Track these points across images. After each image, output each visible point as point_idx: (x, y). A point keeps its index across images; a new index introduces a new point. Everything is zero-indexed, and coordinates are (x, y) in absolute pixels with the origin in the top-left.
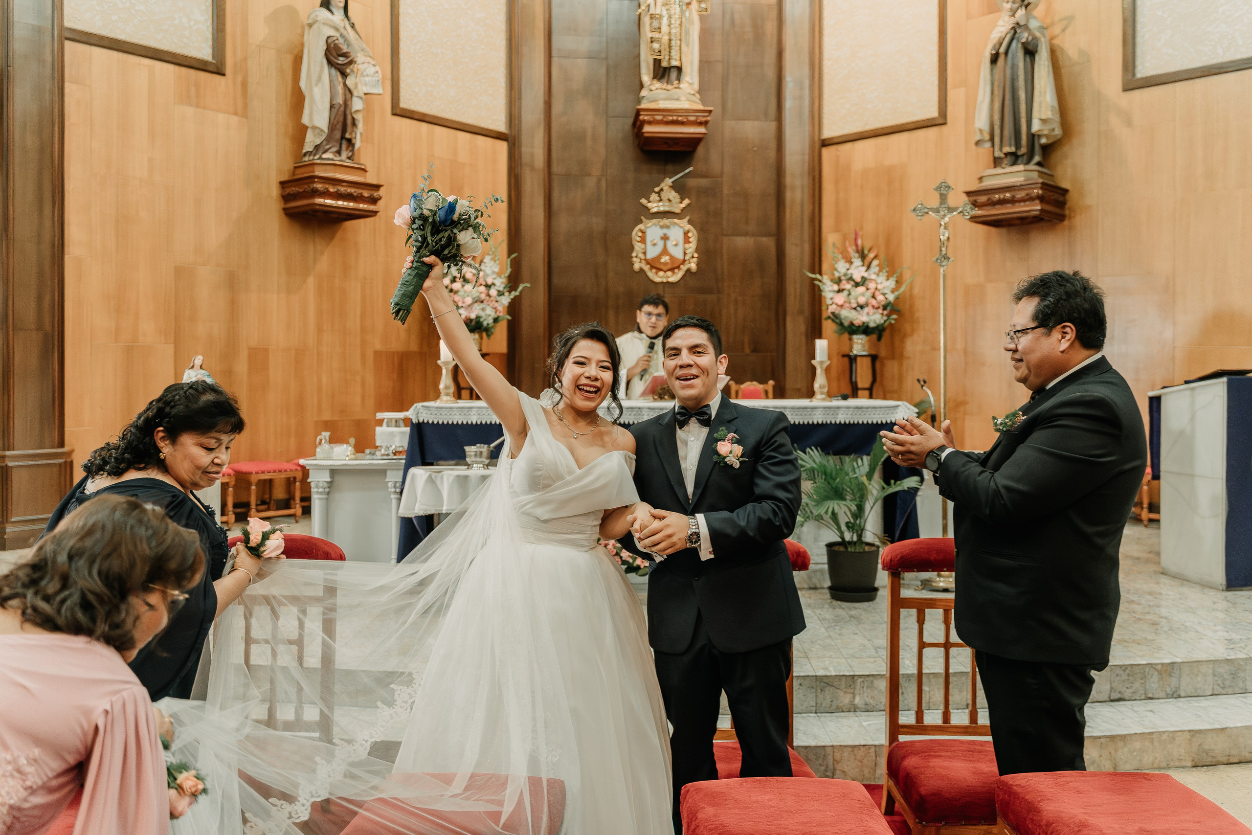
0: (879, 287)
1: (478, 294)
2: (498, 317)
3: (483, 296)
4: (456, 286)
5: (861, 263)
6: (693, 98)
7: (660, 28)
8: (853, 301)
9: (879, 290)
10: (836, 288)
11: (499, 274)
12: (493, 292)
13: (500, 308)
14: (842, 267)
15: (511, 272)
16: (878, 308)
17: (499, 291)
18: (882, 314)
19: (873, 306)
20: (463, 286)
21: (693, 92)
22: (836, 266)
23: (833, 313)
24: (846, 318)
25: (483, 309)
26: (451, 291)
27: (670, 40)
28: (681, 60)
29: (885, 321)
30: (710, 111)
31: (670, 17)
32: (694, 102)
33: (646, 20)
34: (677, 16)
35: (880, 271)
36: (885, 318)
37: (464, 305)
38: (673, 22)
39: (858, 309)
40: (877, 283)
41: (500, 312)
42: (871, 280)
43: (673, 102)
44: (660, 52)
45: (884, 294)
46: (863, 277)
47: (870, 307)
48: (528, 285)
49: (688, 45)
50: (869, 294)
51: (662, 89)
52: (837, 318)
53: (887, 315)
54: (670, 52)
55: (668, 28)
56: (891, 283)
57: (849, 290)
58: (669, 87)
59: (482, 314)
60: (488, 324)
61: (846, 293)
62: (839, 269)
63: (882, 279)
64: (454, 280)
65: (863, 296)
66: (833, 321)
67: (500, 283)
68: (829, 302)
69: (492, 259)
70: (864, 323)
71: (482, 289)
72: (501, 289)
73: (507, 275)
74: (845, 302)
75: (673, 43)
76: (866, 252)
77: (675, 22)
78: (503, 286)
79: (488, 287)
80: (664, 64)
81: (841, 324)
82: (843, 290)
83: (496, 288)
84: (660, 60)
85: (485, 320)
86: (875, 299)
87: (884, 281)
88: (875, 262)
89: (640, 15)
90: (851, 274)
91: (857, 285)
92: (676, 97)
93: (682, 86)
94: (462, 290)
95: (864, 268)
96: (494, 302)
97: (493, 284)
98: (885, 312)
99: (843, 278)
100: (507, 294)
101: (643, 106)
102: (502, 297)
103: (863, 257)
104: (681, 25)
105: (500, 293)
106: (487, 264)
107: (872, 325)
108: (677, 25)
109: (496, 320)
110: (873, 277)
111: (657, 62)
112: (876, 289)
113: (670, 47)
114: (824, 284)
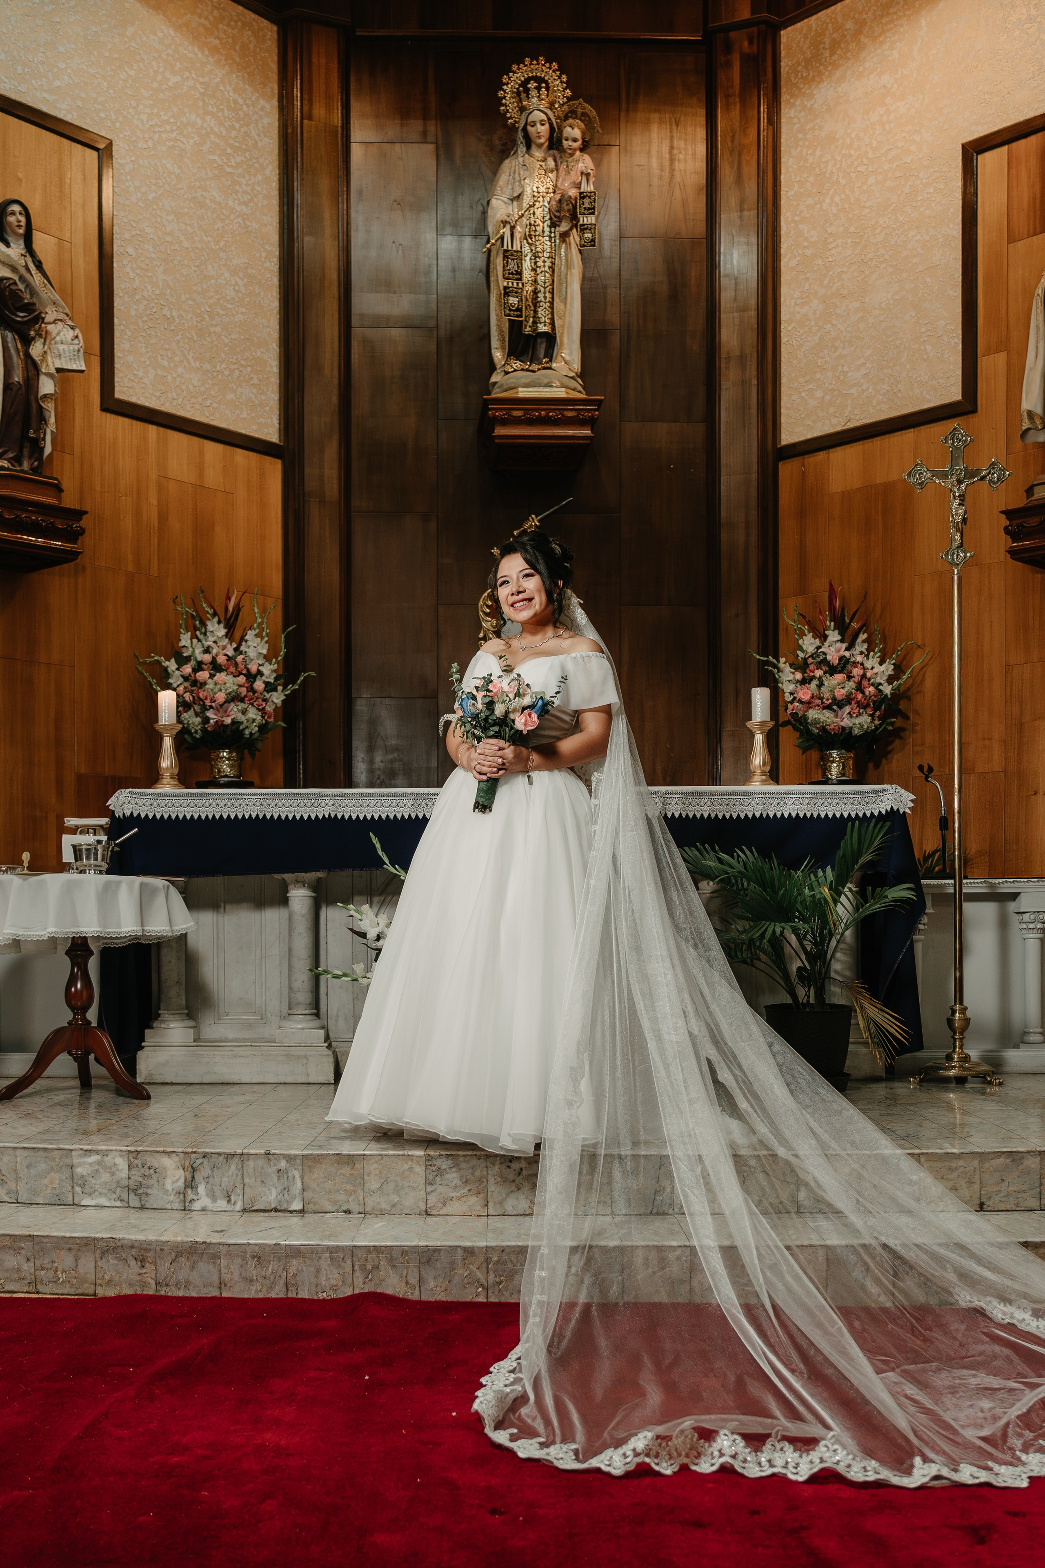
0: (869, 675)
1: (235, 688)
2: (267, 723)
3: (243, 691)
4: (203, 675)
5: (839, 638)
6: (574, 384)
7: (519, 273)
8: (827, 695)
9: (869, 680)
10: (799, 676)
11: (267, 658)
12: (259, 685)
13: (269, 708)
14: (809, 643)
15: (286, 654)
16: (868, 705)
17: (267, 684)
18: (872, 716)
19: (858, 702)
20: (212, 676)
21: (572, 374)
22: (800, 642)
23: (795, 715)
24: (816, 722)
25: (244, 712)
26: (195, 683)
27: (535, 292)
28: (553, 323)
29: (877, 728)
30: (599, 403)
31: (536, 256)
32: (574, 390)
33: (498, 262)
34: (546, 255)
35: (869, 650)
36: (877, 722)
37: (213, 704)
38: (540, 263)
39: (835, 707)
40: (864, 669)
41: (269, 717)
42: (855, 664)
43: (541, 389)
44: (519, 309)
45: (877, 686)
46: (841, 658)
47: (854, 705)
48: (313, 674)
49: (565, 301)
50: (851, 684)
51: (522, 370)
52: (801, 724)
53: (879, 718)
54: (536, 312)
55: (532, 273)
56: (888, 668)
57: (820, 678)
58: (535, 367)
59: (241, 717)
60: (251, 734)
61: (815, 683)
62: (805, 648)
63: (872, 662)
64: (199, 666)
65: (843, 688)
66: (794, 727)
67: (269, 671)
68: (788, 698)
69: (257, 636)
70: (843, 728)
71: (242, 679)
72: (272, 681)
73: (280, 658)
74: (812, 697)
75: (541, 296)
76: (847, 621)
77: (544, 264)
78: (275, 675)
79: (251, 677)
80: (527, 330)
81: (809, 731)
82: (813, 678)
83: (264, 678)
84: (522, 321)
85: (247, 727)
86: (863, 693)
87: (877, 665)
88: (863, 636)
89: (489, 250)
90: (824, 653)
91: (832, 670)
92: (546, 381)
93: (554, 365)
94: (210, 680)
95: (844, 646)
96: (260, 700)
97: (260, 673)
98: (878, 713)
99: (810, 660)
100: (280, 688)
101: (496, 394)
102: (275, 693)
103: (842, 628)
104: (552, 268)
105: (270, 687)
106: (249, 643)
107: (856, 731)
108: (546, 269)
109: (262, 728)
110: (859, 659)
111: (515, 327)
112: (864, 676)
113: (536, 303)
114: (779, 670)
